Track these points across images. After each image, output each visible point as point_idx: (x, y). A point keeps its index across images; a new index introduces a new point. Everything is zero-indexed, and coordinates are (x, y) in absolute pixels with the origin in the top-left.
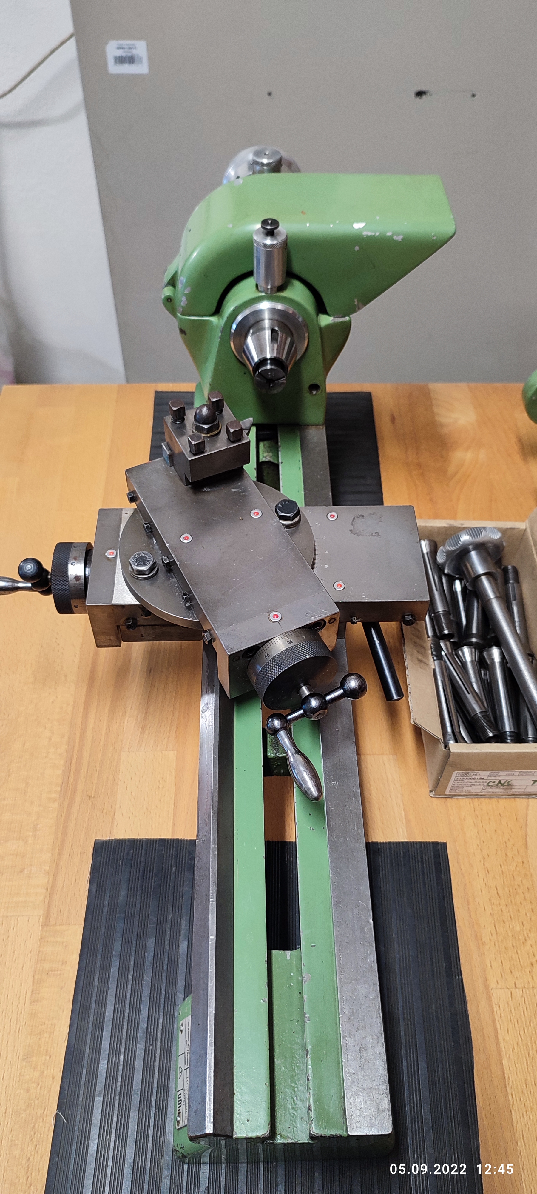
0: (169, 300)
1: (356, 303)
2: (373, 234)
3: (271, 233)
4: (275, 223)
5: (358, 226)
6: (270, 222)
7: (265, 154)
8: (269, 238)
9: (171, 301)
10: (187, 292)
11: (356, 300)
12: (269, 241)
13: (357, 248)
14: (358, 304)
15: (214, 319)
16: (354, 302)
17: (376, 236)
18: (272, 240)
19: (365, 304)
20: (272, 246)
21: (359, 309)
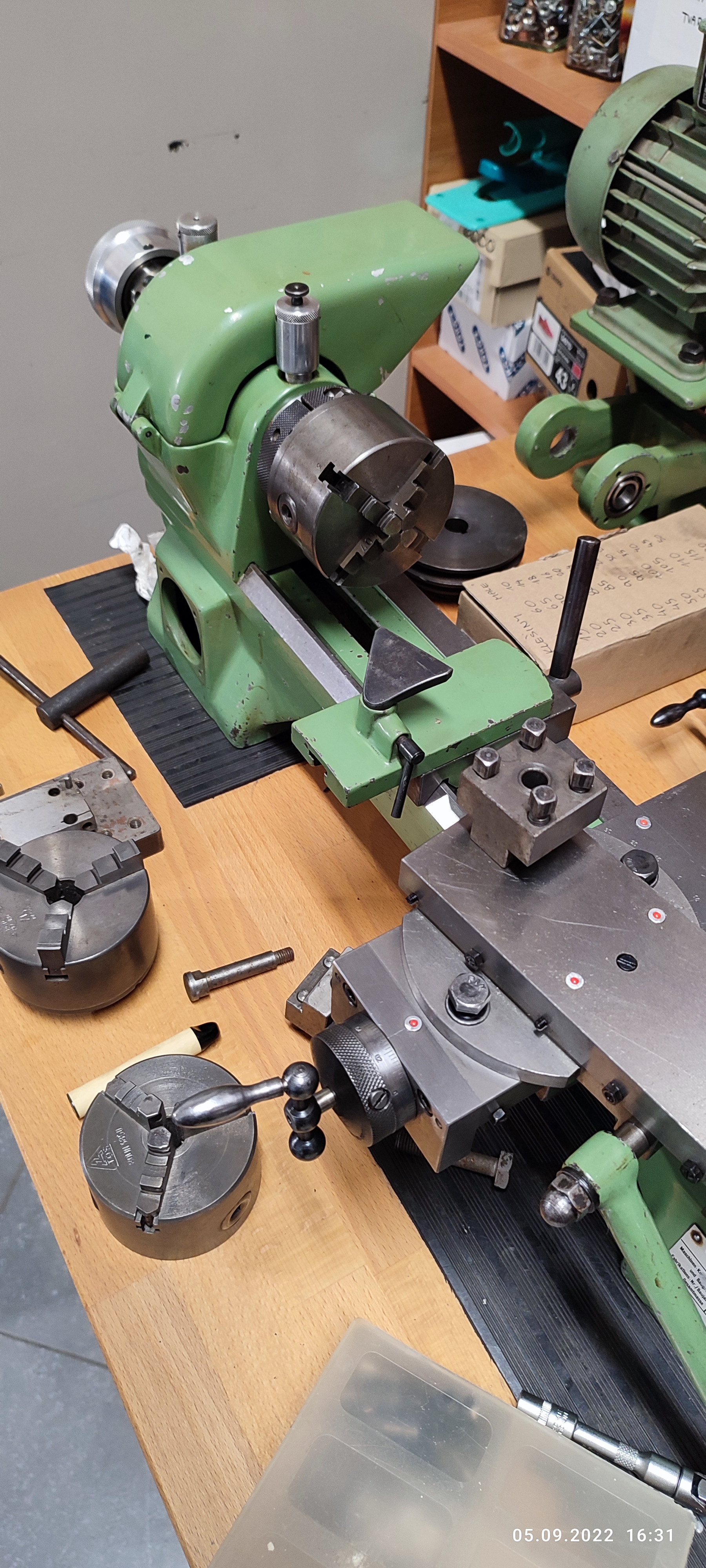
0: (148, 434)
1: (381, 373)
2: (397, 278)
3: (298, 302)
4: (304, 288)
5: (377, 273)
6: (297, 287)
7: (195, 220)
8: (297, 308)
9: (150, 433)
10: (188, 413)
11: (381, 369)
12: (298, 313)
13: (381, 302)
14: (384, 372)
15: (224, 441)
16: (380, 371)
17: (400, 280)
18: (301, 311)
19: (390, 372)
20: (302, 319)
21: (385, 379)
